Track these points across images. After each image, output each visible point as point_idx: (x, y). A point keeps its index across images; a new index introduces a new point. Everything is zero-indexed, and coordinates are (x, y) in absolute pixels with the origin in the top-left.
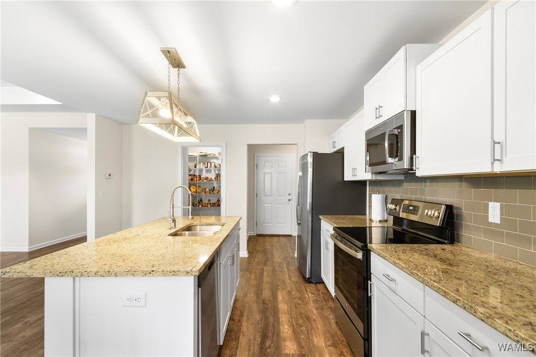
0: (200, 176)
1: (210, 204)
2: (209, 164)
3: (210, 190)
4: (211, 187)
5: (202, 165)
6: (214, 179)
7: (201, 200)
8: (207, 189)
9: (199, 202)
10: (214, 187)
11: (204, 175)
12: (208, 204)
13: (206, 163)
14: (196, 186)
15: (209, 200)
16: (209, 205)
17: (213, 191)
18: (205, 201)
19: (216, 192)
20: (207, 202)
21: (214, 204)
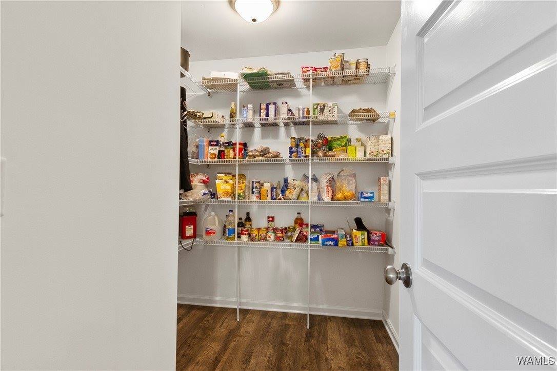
0: (245, 146)
1: (275, 230)
2: (272, 109)
3: (273, 188)
4: (277, 180)
5: (250, 112)
6: (285, 155)
7: (248, 219)
8: (267, 186)
9: (241, 225)
10: (286, 180)
11: (257, 142)
12: (267, 229)
13: (264, 106)
14: (234, 176)
15: (271, 219)
16: (272, 236)
17: (283, 192)
18: (258, 221)
19: (292, 194)
20: (264, 224)
21: (285, 230)
